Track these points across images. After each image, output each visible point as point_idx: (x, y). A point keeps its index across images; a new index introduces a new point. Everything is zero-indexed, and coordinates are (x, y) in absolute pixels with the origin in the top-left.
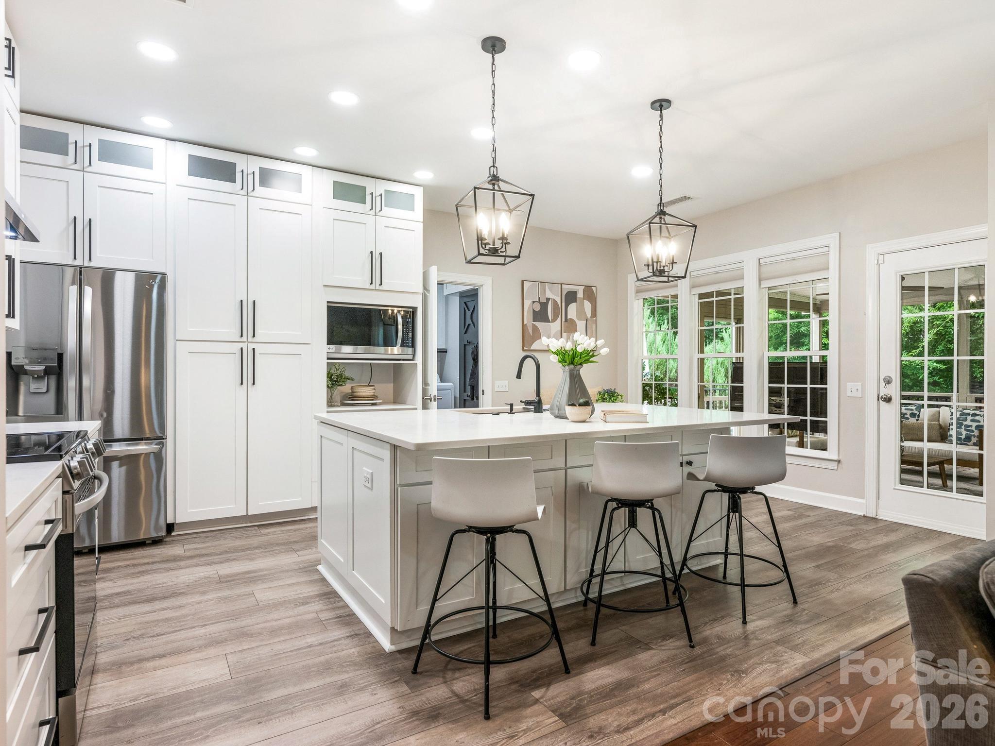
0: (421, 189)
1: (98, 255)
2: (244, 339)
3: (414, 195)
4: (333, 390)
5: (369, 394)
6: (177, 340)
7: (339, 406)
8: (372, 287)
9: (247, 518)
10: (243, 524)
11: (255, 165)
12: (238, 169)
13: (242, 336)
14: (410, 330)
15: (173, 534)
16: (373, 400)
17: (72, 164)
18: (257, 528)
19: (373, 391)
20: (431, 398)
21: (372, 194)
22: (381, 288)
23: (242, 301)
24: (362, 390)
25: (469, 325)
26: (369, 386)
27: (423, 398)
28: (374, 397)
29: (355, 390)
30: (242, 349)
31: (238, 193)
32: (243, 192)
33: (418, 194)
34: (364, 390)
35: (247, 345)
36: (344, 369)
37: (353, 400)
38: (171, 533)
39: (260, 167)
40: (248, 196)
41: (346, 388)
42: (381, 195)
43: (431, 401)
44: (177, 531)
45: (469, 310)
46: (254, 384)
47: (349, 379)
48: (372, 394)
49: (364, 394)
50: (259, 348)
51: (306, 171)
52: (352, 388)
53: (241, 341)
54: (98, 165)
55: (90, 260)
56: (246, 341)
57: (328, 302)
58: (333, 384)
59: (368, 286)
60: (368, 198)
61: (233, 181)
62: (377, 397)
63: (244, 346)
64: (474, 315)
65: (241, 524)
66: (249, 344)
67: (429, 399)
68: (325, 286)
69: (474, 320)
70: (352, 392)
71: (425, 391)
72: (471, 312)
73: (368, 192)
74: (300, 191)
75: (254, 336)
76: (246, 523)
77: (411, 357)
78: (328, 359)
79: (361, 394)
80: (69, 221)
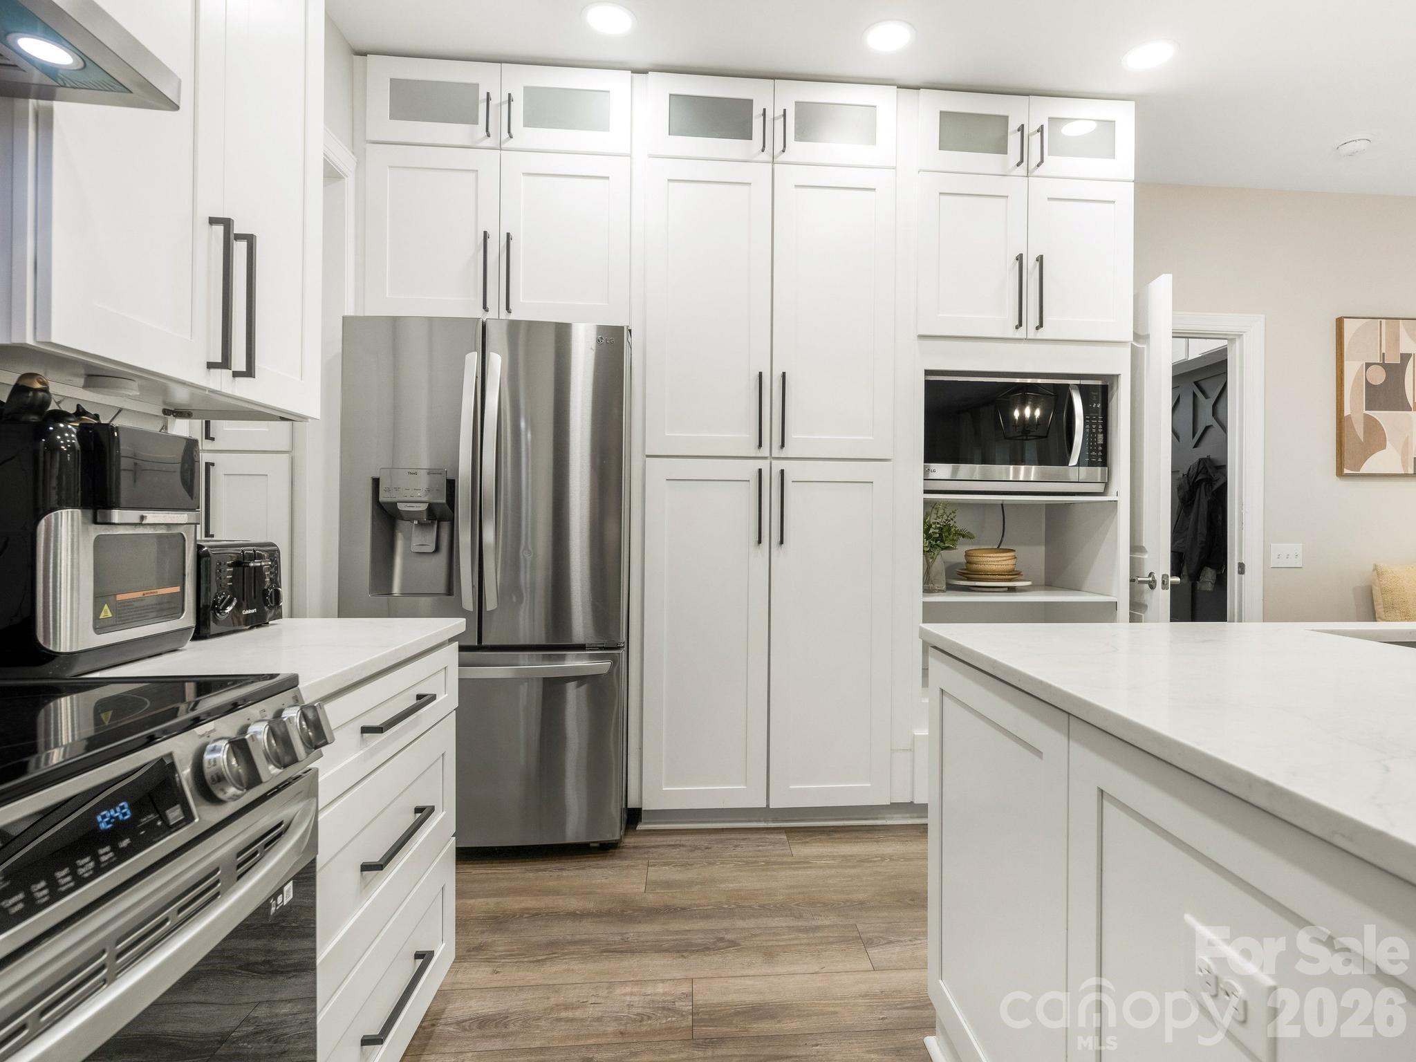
0: (1131, 106)
1: (521, 301)
2: (765, 451)
3: (1114, 122)
4: (932, 558)
5: (1004, 568)
6: (648, 456)
7: (943, 591)
8: (1021, 333)
9: (767, 812)
10: (760, 821)
11: (789, 96)
12: (757, 111)
13: (760, 445)
14: (1100, 427)
15: (640, 827)
16: (1010, 580)
17: (482, 140)
18: (784, 837)
19: (1013, 562)
20: (1154, 581)
21: (1021, 129)
22: (1042, 334)
23: (760, 374)
24: (989, 559)
25: (1207, 428)
26: (999, 550)
27: (1132, 580)
28: (1013, 574)
29: (975, 559)
30: (760, 471)
31: (756, 159)
32: (766, 156)
33: (1124, 117)
34: (992, 559)
35: (771, 464)
36: (953, 515)
37: (969, 579)
38: (637, 824)
39: (796, 102)
40: (773, 163)
41: (957, 555)
42: (1041, 130)
43: (1152, 587)
44: (646, 823)
45: (1206, 396)
46: (782, 542)
47: (963, 536)
48: (1011, 567)
49: (994, 568)
50: (794, 471)
51: (884, 99)
52: (967, 555)
53: (760, 455)
54: (525, 135)
55: (508, 308)
56: (768, 455)
57: (928, 373)
58: (932, 546)
59: (1011, 332)
60: (1013, 140)
61: (748, 136)
62: (1018, 574)
63: (764, 465)
64: (1220, 406)
65: (756, 821)
66: (774, 462)
67: (1149, 582)
68: (922, 337)
69: (1220, 416)
70: (968, 562)
71: (1135, 565)
72: (1212, 401)
73: (1013, 126)
74: (872, 141)
75: (783, 445)
76: (766, 821)
77: (1099, 488)
78: (926, 492)
79: (987, 567)
80: (479, 243)
